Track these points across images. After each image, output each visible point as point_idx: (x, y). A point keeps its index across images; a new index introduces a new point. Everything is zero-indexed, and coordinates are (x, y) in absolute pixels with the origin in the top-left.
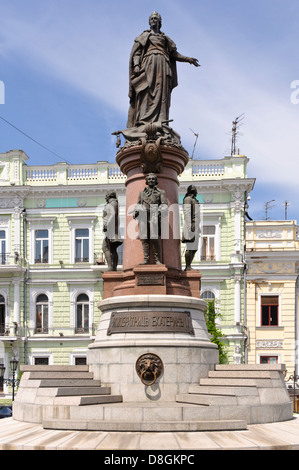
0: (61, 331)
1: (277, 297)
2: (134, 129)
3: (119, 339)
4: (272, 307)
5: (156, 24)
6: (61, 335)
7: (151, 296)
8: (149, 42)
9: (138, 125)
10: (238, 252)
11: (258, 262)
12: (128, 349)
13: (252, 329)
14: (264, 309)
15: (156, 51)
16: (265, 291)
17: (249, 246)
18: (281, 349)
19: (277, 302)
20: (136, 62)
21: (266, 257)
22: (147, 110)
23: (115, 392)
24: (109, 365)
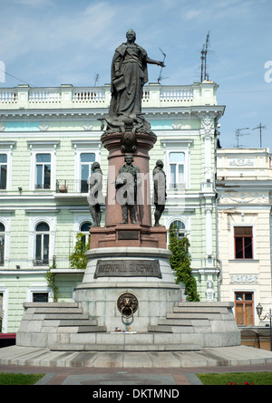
0: (18, 264)
1: (251, 227)
2: (115, 118)
3: (103, 281)
4: (246, 239)
5: (131, 38)
6: (18, 267)
7: (129, 248)
8: (126, 53)
9: (118, 115)
10: (208, 181)
11: (230, 191)
12: (111, 290)
13: (225, 262)
14: (238, 241)
15: (132, 60)
16: (238, 221)
17: (220, 174)
18: (257, 283)
19: (251, 233)
20: (117, 68)
21: (238, 186)
22: (125, 103)
23: (101, 324)
24: (96, 302)
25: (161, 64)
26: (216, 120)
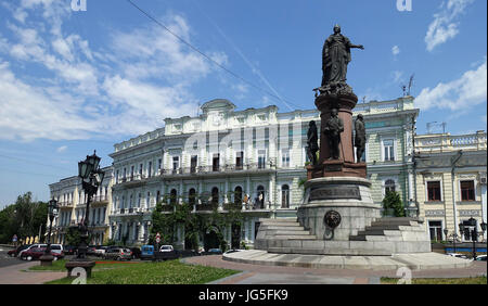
1: (439, 182)
3: (315, 203)
8: (333, 40)
9: (327, 84)
10: (409, 155)
11: (424, 160)
12: (320, 209)
13: (422, 203)
17: (417, 151)
19: (439, 185)
20: (326, 52)
25: (361, 47)
26: (413, 119)
